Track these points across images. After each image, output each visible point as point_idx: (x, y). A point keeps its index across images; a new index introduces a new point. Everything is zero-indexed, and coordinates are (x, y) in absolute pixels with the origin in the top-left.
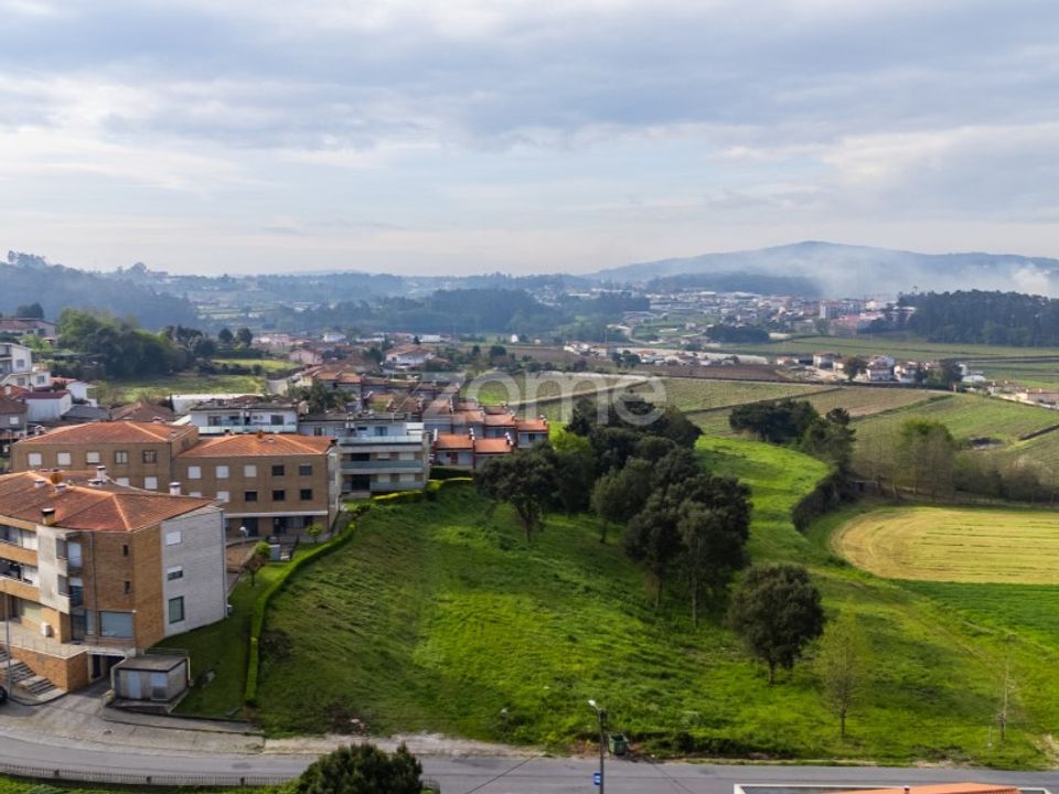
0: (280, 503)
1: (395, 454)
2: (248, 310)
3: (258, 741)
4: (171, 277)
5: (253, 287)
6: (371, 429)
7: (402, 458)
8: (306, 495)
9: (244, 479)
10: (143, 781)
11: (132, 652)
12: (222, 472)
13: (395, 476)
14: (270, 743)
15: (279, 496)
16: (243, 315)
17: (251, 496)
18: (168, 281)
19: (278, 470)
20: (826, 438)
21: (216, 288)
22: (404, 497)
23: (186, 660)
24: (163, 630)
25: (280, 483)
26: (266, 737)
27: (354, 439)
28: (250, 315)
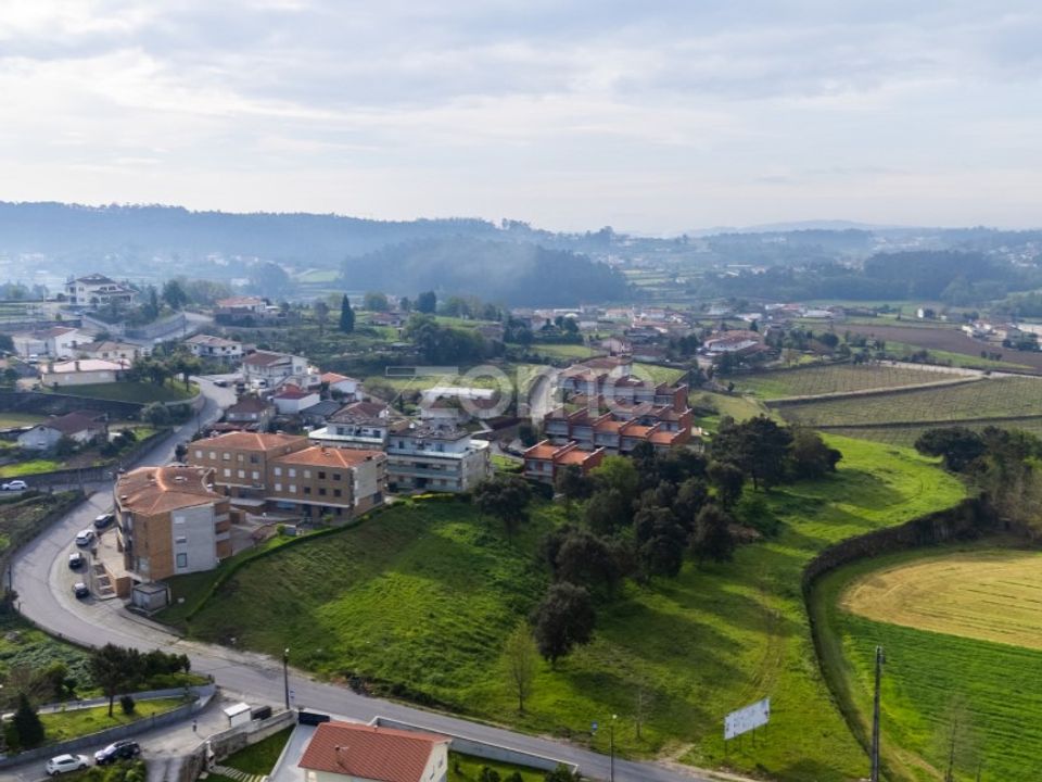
0: (322, 497)
1: (443, 466)
2: (675, 276)
3: (175, 639)
4: (631, 240)
5: (704, 248)
6: (434, 445)
7: (449, 469)
8: (337, 493)
9: (303, 478)
10: (89, 646)
11: (148, 580)
12: (292, 473)
13: (444, 482)
14: (182, 642)
15: (322, 492)
16: (671, 280)
17: (307, 490)
18: (627, 243)
19: (322, 476)
20: (988, 472)
21: (668, 250)
22: (437, 498)
23: (166, 590)
24: (173, 571)
25: (324, 484)
26: (181, 638)
27: (419, 452)
28: (678, 281)
